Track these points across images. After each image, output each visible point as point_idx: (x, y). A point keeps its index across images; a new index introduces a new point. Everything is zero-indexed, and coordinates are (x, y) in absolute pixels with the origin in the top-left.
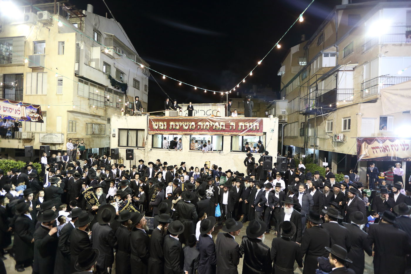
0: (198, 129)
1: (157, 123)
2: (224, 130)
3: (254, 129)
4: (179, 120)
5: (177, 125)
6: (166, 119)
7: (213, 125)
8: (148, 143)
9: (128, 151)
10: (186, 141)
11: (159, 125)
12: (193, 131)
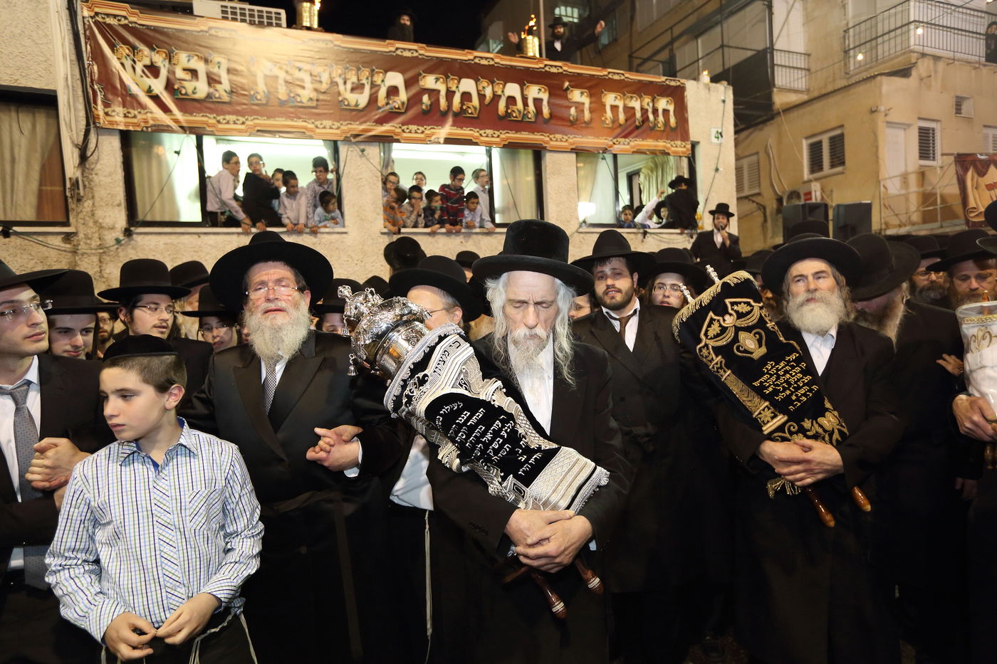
0: (425, 113)
1: (159, 58)
2: (546, 122)
3: (662, 125)
7: (496, 98)
8: (100, 193)
11: (172, 69)
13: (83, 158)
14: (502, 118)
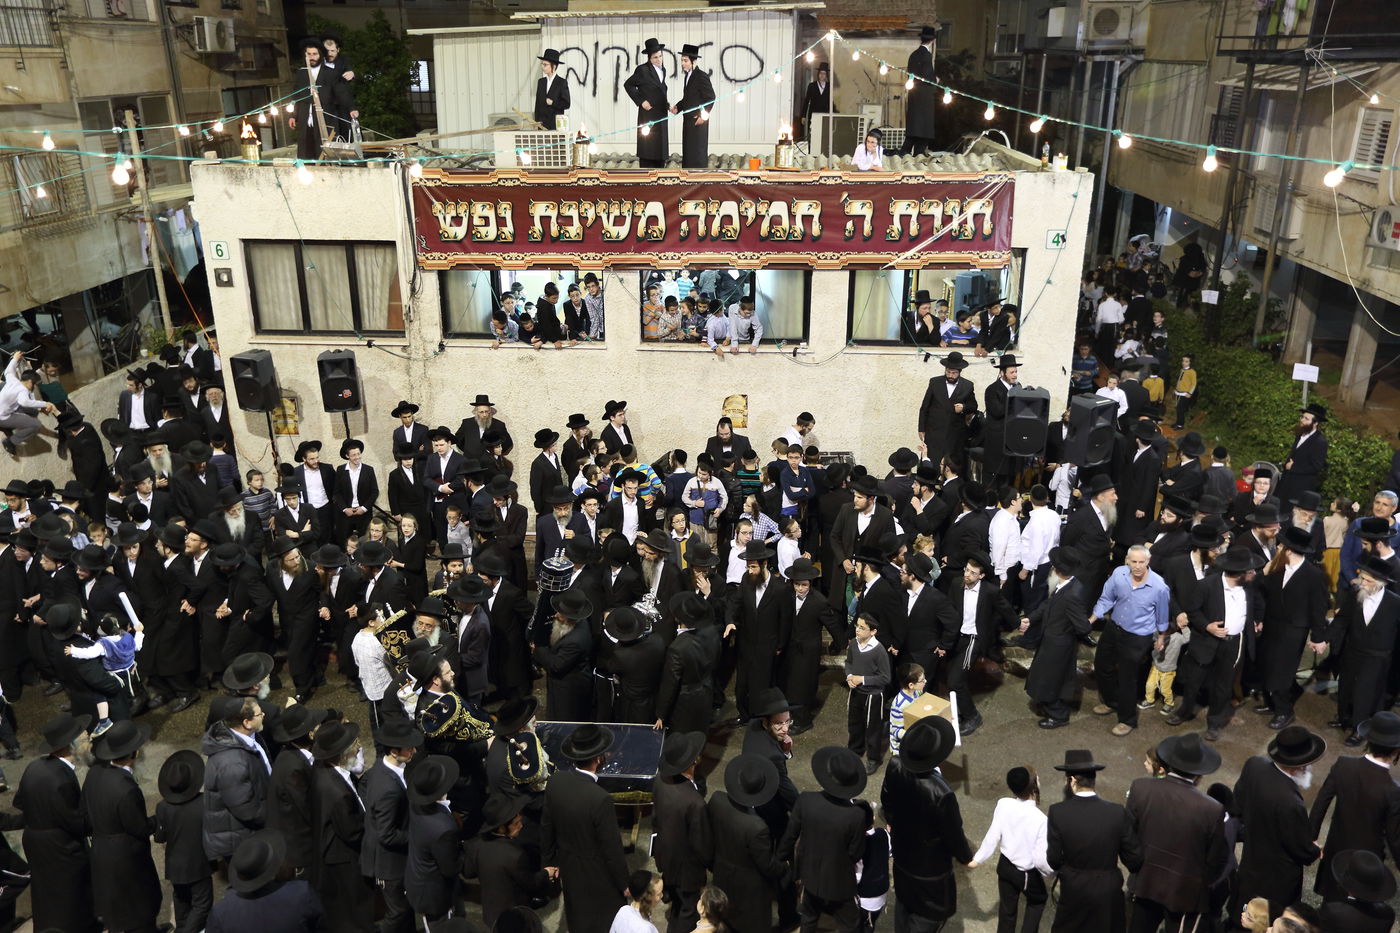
0: (683, 239)
1: (462, 210)
2: (815, 239)
3: (969, 233)
4: (578, 193)
5: (569, 220)
6: (509, 184)
7: (759, 218)
8: (425, 316)
9: (327, 367)
10: (620, 297)
11: (471, 218)
12: (660, 246)
13: (413, 290)
14: (763, 239)
